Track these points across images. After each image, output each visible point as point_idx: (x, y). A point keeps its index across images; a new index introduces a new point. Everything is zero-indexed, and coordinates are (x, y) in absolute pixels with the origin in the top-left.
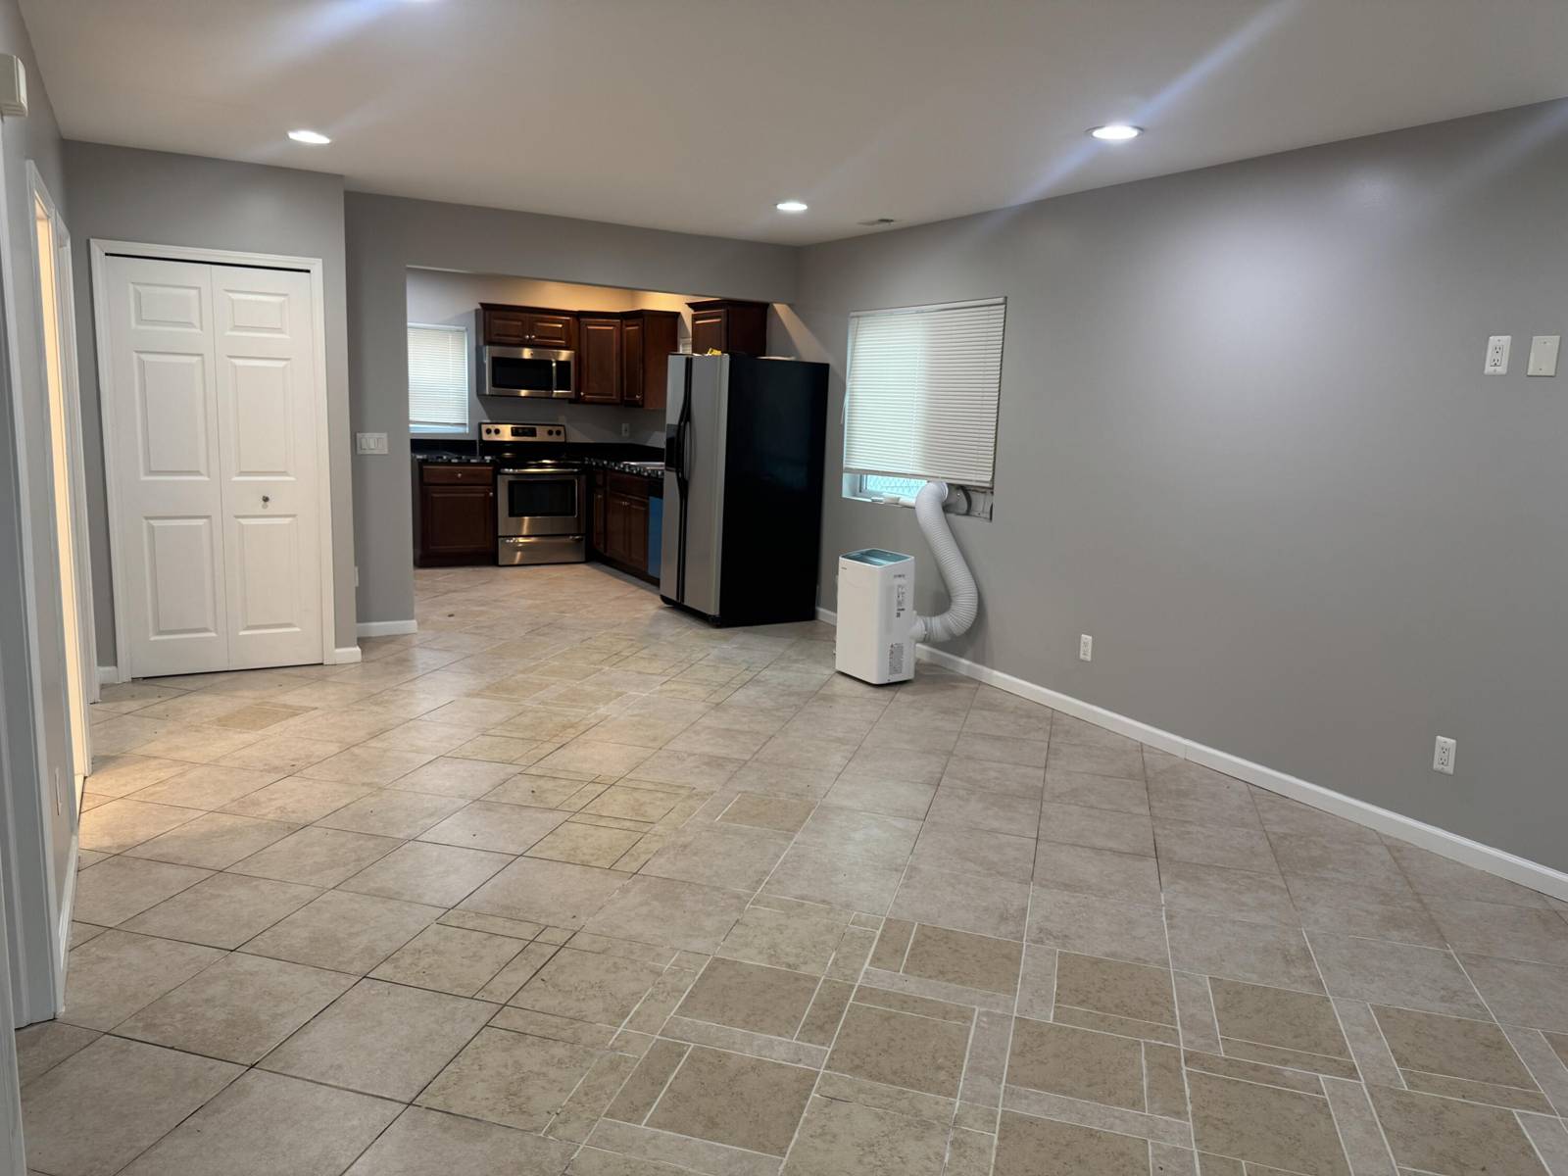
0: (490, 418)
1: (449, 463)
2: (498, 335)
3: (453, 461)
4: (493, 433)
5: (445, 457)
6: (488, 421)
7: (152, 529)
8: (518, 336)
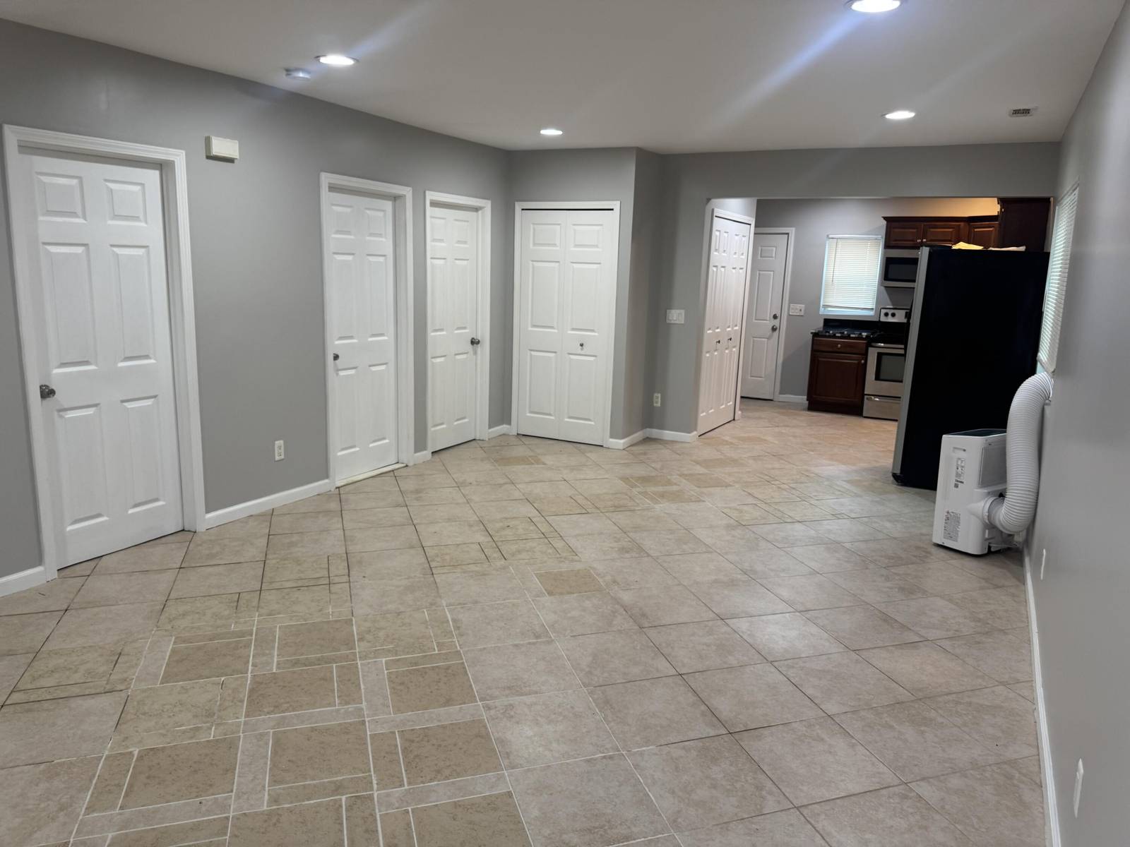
0: (893, 305)
1: (834, 336)
2: (896, 240)
3: (837, 335)
4: (890, 316)
5: (831, 332)
6: (891, 307)
7: (531, 355)
8: (912, 241)
